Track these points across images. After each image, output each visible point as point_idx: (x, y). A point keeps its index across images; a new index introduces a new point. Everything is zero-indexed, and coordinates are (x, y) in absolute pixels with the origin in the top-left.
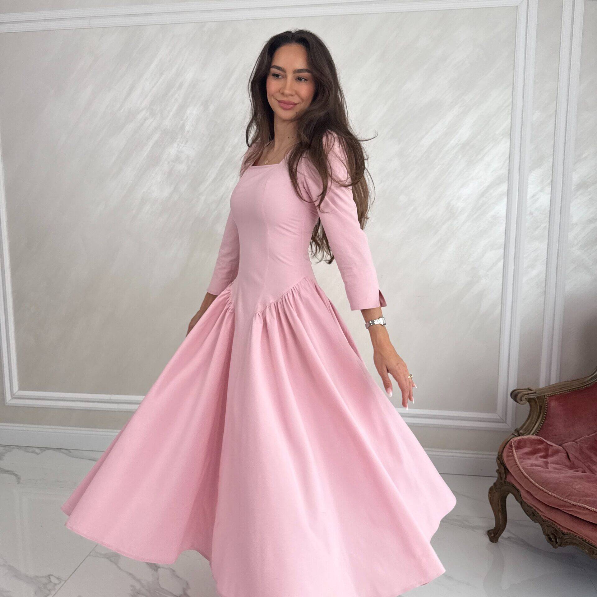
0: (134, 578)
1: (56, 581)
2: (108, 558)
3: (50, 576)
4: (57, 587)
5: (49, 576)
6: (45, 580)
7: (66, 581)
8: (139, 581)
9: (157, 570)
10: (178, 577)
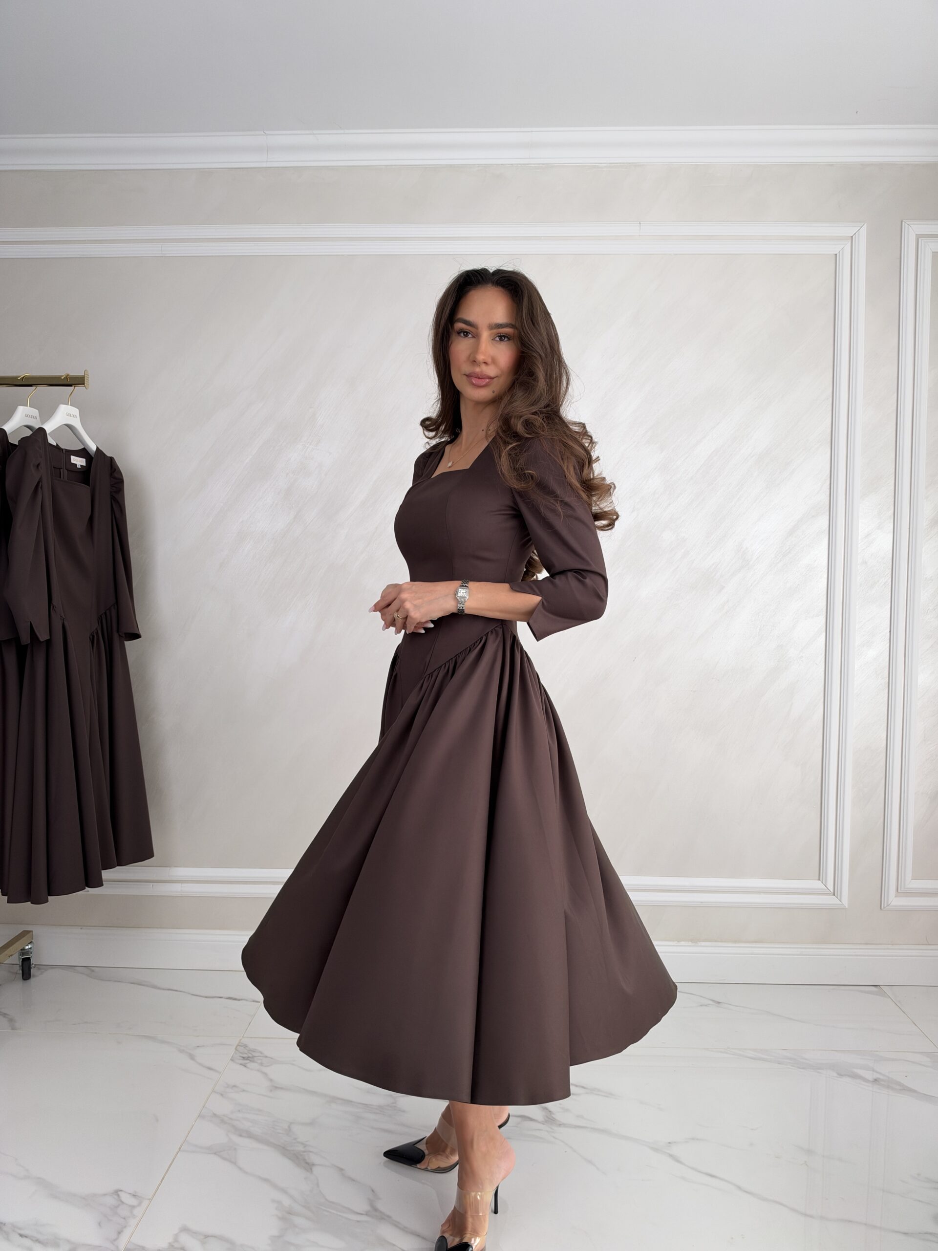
0: (275, 1186)
1: (133, 1201)
2: (215, 1154)
3: (119, 1193)
4: (138, 1212)
5: (117, 1193)
6: (111, 1201)
7: (151, 1200)
8: (284, 1191)
9: (311, 1169)
10: (354, 1180)
